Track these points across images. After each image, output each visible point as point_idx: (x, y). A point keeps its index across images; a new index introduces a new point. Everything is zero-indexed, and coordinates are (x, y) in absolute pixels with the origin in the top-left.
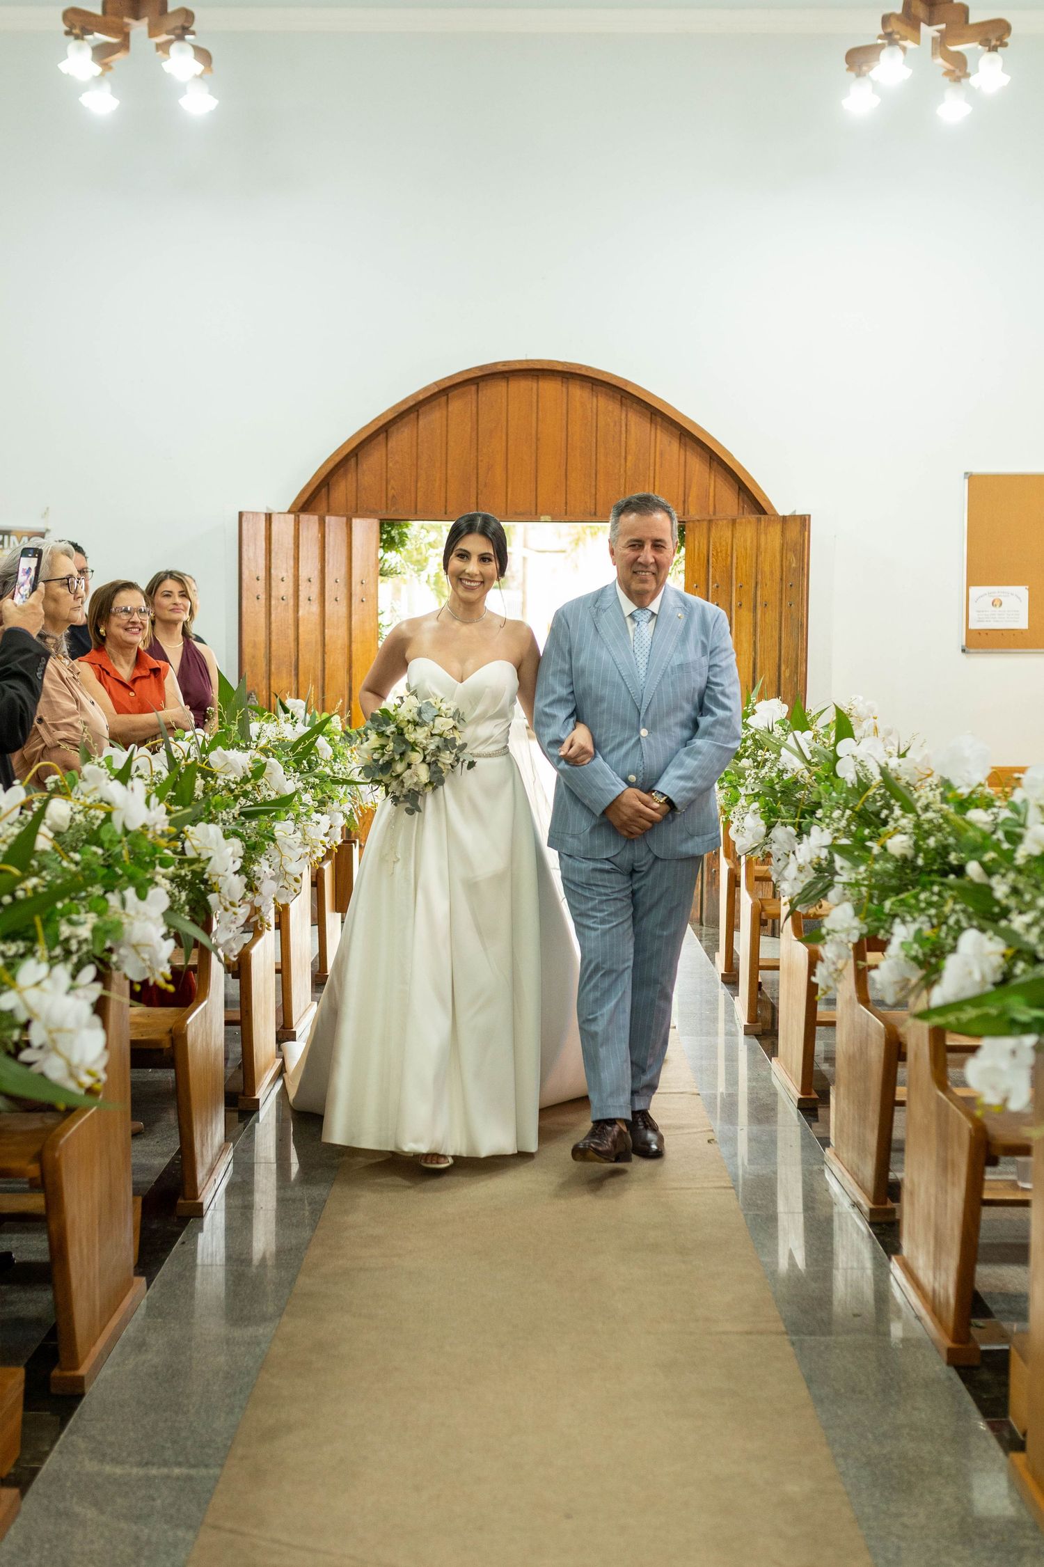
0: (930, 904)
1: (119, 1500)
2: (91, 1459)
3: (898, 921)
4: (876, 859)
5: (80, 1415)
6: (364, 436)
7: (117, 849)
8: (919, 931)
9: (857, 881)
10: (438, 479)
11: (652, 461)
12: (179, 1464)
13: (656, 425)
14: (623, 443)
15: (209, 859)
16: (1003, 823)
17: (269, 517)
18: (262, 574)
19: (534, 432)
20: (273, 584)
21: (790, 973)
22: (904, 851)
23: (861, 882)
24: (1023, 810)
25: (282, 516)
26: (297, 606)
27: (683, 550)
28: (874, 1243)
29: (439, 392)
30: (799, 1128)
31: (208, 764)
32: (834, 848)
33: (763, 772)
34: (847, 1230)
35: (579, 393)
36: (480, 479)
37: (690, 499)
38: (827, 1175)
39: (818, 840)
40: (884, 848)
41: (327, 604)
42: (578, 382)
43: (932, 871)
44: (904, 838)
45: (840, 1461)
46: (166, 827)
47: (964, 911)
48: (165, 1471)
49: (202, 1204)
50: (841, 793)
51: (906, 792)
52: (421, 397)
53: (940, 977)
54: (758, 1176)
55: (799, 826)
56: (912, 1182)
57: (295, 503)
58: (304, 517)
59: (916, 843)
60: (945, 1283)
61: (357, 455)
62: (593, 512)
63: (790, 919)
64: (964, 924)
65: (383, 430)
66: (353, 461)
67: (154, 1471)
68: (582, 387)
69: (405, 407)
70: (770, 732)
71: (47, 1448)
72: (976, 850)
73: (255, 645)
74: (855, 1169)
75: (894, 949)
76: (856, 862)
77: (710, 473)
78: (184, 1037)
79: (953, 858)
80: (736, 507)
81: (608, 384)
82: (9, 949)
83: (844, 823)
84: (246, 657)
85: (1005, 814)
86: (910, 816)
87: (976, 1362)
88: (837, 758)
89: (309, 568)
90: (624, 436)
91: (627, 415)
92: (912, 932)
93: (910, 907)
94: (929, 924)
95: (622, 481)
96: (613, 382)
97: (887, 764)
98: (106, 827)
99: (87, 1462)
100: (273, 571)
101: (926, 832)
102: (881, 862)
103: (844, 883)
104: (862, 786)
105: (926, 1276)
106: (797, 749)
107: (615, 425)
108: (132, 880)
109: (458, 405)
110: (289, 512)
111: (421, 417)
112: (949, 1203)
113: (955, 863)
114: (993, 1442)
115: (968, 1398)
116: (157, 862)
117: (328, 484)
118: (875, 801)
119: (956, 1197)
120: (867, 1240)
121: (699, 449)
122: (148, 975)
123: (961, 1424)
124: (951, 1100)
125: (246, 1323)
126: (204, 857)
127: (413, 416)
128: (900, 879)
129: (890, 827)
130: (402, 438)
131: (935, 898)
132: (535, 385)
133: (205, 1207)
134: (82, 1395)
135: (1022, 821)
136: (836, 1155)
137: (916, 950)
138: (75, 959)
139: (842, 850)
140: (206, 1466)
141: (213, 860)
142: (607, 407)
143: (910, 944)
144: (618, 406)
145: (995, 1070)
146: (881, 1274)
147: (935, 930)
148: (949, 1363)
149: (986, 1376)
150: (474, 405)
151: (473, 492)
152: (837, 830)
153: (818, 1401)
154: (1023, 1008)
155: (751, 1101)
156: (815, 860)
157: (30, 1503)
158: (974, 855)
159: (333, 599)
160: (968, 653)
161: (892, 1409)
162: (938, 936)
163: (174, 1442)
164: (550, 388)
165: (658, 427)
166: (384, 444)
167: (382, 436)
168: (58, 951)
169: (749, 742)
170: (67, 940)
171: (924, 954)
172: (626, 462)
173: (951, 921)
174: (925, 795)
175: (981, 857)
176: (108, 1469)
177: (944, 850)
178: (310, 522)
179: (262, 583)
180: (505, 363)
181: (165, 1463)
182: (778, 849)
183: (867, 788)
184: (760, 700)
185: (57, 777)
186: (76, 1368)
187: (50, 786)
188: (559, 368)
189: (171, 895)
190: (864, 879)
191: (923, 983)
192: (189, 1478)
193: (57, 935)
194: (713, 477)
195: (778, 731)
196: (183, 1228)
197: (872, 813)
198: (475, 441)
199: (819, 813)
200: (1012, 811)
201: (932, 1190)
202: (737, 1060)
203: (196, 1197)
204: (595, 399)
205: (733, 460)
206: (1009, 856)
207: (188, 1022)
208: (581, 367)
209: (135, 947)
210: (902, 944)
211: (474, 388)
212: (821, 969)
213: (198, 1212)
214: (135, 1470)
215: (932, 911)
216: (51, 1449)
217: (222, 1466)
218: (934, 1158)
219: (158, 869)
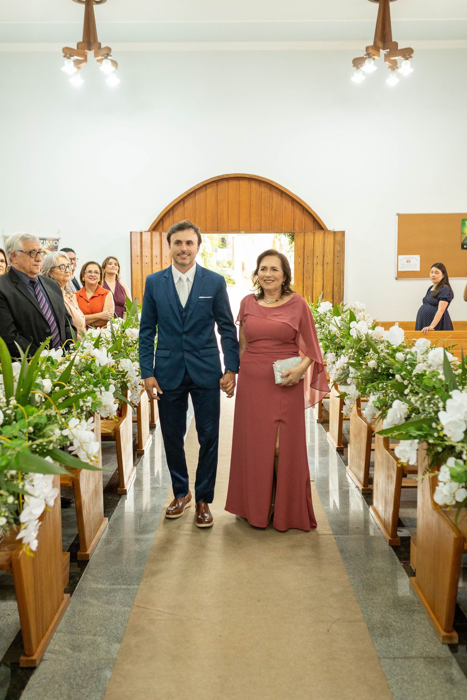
0: (383, 389)
1: (104, 597)
2: (94, 583)
3: (371, 394)
4: (364, 369)
5: (88, 567)
6: (175, 202)
7: (97, 372)
8: (379, 397)
9: (357, 376)
10: (203, 218)
11: (282, 210)
12: (124, 584)
13: (283, 197)
14: (271, 204)
15: (128, 372)
16: (408, 360)
17: (141, 233)
18: (139, 254)
19: (238, 200)
20: (143, 258)
21: (333, 402)
22: (374, 366)
23: (359, 377)
24: (415, 356)
25: (146, 233)
26: (152, 266)
27: (293, 243)
28: (364, 501)
29: (203, 186)
30: (337, 458)
31: (125, 334)
32: (349, 364)
33: (323, 330)
34: (354, 497)
35: (254, 185)
36: (218, 218)
37: (296, 224)
38: (347, 475)
39: (343, 360)
40: (367, 364)
41: (163, 265)
42: (254, 182)
43: (384, 374)
44: (373, 361)
45: (352, 580)
46: (114, 364)
47: (395, 392)
48: (119, 587)
49: (126, 490)
50: (352, 342)
51: (375, 345)
52: (196, 188)
53: (386, 415)
54: (322, 477)
55: (337, 352)
56: (377, 481)
57: (150, 228)
58: (154, 233)
59: (378, 363)
60: (388, 516)
61: (173, 209)
62: (260, 229)
63: (334, 386)
64: (395, 397)
65: (182, 200)
66: (172, 211)
67: (115, 587)
68: (256, 183)
69: (191, 191)
70: (326, 315)
71: (78, 579)
72: (399, 371)
73: (137, 280)
74: (357, 474)
75: (370, 403)
76: (357, 369)
77: (303, 215)
78: (119, 432)
79: (391, 371)
80: (313, 227)
81: (265, 182)
82: (63, 412)
83: (352, 354)
84: (134, 285)
85: (409, 356)
86: (376, 355)
87: (399, 545)
88: (350, 328)
89: (156, 252)
90: (271, 201)
91: (272, 193)
92: (376, 398)
93: (375, 389)
94: (382, 395)
95: (271, 218)
96: (267, 181)
97: (368, 333)
98: (93, 364)
99: (92, 584)
100: (143, 253)
101: (382, 361)
102: (366, 370)
103: (353, 378)
104: (359, 340)
105: (382, 513)
106: (335, 324)
107: (268, 197)
108: (103, 384)
109: (210, 191)
110: (149, 231)
111: (196, 195)
112: (390, 490)
113: (392, 373)
114: (405, 573)
115: (396, 557)
116: (110, 375)
117: (163, 220)
118: (364, 346)
119: (392, 487)
120: (362, 500)
121: (299, 206)
122: (109, 415)
123: (393, 566)
124: (390, 454)
125: (144, 533)
126: (125, 371)
127: (193, 195)
128: (373, 377)
129: (369, 357)
130: (189, 203)
131: (385, 386)
132: (238, 183)
133: (127, 491)
134: (88, 561)
135: (415, 359)
136: (350, 469)
137: (378, 404)
138: (85, 413)
139: (352, 364)
140: (133, 585)
141: (129, 372)
142: (265, 191)
143: (376, 402)
144: (269, 191)
145: (405, 451)
146: (366, 511)
147: (385, 397)
148: (389, 545)
149: (402, 549)
150: (216, 190)
151: (216, 222)
152: (350, 356)
153: (345, 559)
154: (415, 431)
155: (320, 449)
156: (343, 367)
157: (73, 599)
158: (397, 373)
159: (165, 263)
160: (398, 280)
161: (370, 561)
162: (386, 400)
163: (122, 576)
164: (244, 184)
165: (284, 198)
166: (183, 205)
167: (182, 202)
168: (79, 411)
169: (318, 318)
170: (82, 406)
171: (381, 406)
172: (272, 211)
173: (390, 395)
174: (381, 346)
175: (401, 373)
176: (99, 586)
177: (388, 369)
178: (156, 235)
179: (139, 257)
180: (227, 175)
181: (119, 584)
182: (329, 361)
183: (361, 340)
184: (322, 301)
185: (73, 344)
186: (87, 551)
187: (71, 348)
188: (247, 176)
189: (115, 385)
190: (360, 376)
191: (380, 417)
192: (128, 589)
193: (79, 405)
194: (304, 216)
195: (329, 314)
196: (120, 498)
197: (362, 349)
198: (216, 204)
199: (344, 351)
200: (411, 355)
201: (384, 485)
202: (314, 433)
203: (124, 488)
204: (260, 188)
205: (311, 210)
206: (410, 373)
207: (120, 426)
208: (255, 176)
209: (105, 406)
210: (373, 402)
211: (216, 184)
212: (344, 408)
213: (125, 493)
214: (109, 587)
215: (384, 391)
216: (79, 580)
217: (139, 585)
218: (385, 474)
219: (111, 377)
